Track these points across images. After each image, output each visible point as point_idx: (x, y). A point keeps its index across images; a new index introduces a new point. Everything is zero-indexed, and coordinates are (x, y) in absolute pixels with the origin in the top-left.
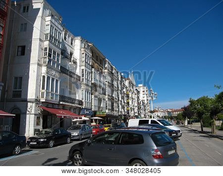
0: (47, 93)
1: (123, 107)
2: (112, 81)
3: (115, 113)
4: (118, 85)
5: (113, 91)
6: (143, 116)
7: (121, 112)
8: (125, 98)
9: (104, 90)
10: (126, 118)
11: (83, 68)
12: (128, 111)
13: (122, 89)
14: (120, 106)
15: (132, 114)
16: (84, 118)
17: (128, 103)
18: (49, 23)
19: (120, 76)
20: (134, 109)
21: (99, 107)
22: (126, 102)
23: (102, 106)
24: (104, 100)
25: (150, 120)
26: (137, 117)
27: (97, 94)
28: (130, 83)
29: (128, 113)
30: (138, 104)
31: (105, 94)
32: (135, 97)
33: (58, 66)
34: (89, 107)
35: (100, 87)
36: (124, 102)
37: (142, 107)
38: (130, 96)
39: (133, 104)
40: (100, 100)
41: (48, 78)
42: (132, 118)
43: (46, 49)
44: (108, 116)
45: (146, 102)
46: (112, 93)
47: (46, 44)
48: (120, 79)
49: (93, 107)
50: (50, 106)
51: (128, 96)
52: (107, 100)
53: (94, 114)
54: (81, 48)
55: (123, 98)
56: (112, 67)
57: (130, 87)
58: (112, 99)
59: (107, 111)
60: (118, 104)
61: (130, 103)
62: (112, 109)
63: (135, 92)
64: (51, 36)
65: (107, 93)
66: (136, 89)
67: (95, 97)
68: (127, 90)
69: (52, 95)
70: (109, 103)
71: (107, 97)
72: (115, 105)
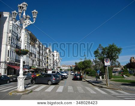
0: (10, 58)
1: (45, 64)
2: (40, 50)
3: (41, 68)
4: (42, 53)
6: (56, 69)
7: (44, 67)
8: (46, 59)
9: (35, 56)
10: (46, 70)
11: (26, 45)
12: (47, 66)
13: (45, 54)
14: (43, 64)
15: (49, 68)
16: (26, 70)
17: (48, 62)
18: (12, 24)
19: (44, 48)
20: (51, 65)
21: (33, 65)
22: (46, 61)
23: (34, 64)
24: (35, 60)
26: (52, 69)
27: (32, 58)
28: (49, 51)
29: (48, 67)
30: (53, 62)
32: (51, 58)
33: (15, 45)
34: (28, 64)
35: (34, 54)
36: (45, 62)
37: (55, 64)
38: (49, 58)
39: (50, 62)
40: (33, 61)
41: (11, 51)
42: (50, 70)
43: (10, 37)
44: (37, 69)
45: (58, 61)
46: (39, 57)
47: (10, 35)
48: (44, 49)
49: (30, 64)
50: (11, 64)
51: (48, 58)
52: (37, 60)
53: (30, 68)
54: (25, 34)
55: (45, 59)
56: (40, 43)
57: (49, 53)
58: (39, 60)
59: (36, 66)
60: (42, 62)
61: (49, 62)
62: (39, 65)
63: (52, 55)
64: (12, 31)
65: (37, 57)
66: (53, 54)
67: (31, 59)
68: (47, 55)
69: (12, 59)
70: (38, 62)
71: (37, 59)
72: (41, 63)
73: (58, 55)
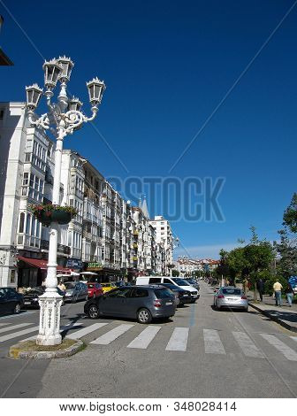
0: (27, 237)
1: (128, 256)
2: (112, 213)
3: (116, 266)
4: (121, 221)
5: (112, 230)
6: (159, 270)
7: (125, 264)
8: (132, 242)
9: (100, 230)
10: (132, 273)
11: (72, 197)
12: (135, 261)
13: (128, 225)
14: (123, 255)
15: (141, 267)
16: (73, 273)
17: (136, 249)
18: (32, 137)
19: (124, 207)
20: (145, 259)
21: (92, 257)
22: (132, 247)
23: (96, 254)
24: (100, 245)
25: (163, 278)
26: (150, 272)
27: (90, 236)
28: (140, 215)
29: (136, 266)
30: (153, 249)
31: (101, 236)
32: (147, 238)
33: (40, 198)
34: (78, 256)
35: (95, 224)
36: (130, 248)
37: (159, 255)
38: (140, 237)
39: (144, 250)
40: (93, 246)
41: (29, 216)
42: (142, 274)
43: (26, 175)
44: (105, 270)
45: (166, 246)
46: (112, 236)
47: (27, 167)
48: (124, 210)
49: (84, 256)
50: (28, 255)
51: (136, 237)
52: (104, 244)
53: (85, 267)
54: (70, 167)
55: (128, 241)
56: (113, 193)
57: (140, 222)
58: (111, 243)
59: (103, 262)
60: (120, 251)
61: (139, 250)
62: (111, 260)
63: (149, 230)
64: (34, 157)
65: (104, 234)
66: (150, 226)
67: (87, 240)
68: (135, 229)
69: (33, 239)
70: (107, 249)
71: (104, 239)
72: (116, 252)
73: (166, 229)
